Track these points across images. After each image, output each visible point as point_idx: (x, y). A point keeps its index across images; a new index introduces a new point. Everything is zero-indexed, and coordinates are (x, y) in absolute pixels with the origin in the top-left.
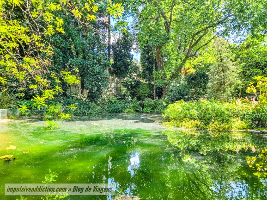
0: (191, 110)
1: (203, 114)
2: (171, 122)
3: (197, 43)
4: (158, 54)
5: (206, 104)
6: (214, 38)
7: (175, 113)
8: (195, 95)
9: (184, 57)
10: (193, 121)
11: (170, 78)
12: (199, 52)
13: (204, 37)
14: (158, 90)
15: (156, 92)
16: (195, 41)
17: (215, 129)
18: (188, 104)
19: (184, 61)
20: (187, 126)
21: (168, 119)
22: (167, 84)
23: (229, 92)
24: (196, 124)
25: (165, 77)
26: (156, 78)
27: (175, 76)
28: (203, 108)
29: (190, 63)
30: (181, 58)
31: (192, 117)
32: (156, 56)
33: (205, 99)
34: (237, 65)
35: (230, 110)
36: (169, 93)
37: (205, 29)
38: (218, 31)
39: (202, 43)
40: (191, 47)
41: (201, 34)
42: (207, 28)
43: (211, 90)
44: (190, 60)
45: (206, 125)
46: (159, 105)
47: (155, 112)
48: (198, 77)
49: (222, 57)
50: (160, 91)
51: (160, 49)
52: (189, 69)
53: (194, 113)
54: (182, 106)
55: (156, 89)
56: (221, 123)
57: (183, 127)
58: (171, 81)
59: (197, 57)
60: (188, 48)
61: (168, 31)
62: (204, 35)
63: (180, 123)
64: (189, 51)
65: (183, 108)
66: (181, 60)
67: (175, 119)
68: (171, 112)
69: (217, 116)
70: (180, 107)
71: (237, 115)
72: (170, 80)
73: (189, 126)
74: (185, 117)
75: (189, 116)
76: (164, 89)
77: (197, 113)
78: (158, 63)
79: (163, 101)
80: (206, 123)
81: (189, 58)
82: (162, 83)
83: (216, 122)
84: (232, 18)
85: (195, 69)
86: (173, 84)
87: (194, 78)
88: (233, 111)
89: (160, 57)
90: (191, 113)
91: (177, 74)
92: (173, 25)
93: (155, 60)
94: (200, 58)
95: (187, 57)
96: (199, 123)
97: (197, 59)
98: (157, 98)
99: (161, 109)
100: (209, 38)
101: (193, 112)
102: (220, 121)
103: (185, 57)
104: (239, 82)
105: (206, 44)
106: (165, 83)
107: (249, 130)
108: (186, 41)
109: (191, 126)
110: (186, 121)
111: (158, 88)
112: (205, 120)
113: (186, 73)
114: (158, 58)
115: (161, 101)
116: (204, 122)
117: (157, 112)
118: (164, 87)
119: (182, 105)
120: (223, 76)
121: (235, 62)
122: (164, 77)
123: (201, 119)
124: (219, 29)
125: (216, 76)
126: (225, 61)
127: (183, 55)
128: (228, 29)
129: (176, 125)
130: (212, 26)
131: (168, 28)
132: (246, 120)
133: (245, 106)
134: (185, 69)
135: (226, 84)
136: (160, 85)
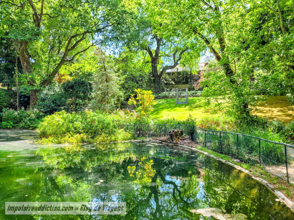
0: (75, 122)
1: (89, 126)
2: (51, 139)
3: (75, 47)
4: (24, 52)
5: (92, 116)
6: (92, 45)
7: (55, 127)
8: (72, 106)
9: (58, 61)
10: (78, 135)
11: (41, 84)
12: (76, 58)
13: (81, 42)
14: (23, 98)
15: (20, 101)
16: (72, 44)
17: (103, 142)
18: (70, 116)
19: (59, 66)
20: (72, 141)
21: (44, 135)
22: (36, 91)
23: (113, 104)
24: (82, 139)
25: (34, 83)
26: (19, 82)
27: (47, 82)
28: (89, 120)
29: (66, 69)
30: (54, 61)
31: (76, 131)
32: (19, 54)
33: (91, 110)
34: (119, 76)
35: (115, 121)
36: (41, 103)
37: (83, 34)
38: (97, 39)
39: (79, 49)
40: (67, 50)
41: (78, 38)
42: (85, 33)
43: (95, 100)
44: (65, 65)
45: (93, 138)
46: (26, 117)
47: (21, 127)
48: (76, 85)
49: (106, 67)
50: (26, 100)
51: (26, 46)
52: (63, 75)
53: (79, 126)
54: (63, 118)
55: (20, 97)
56: (108, 135)
57: (66, 142)
58: (42, 88)
59: (74, 63)
60: (63, 50)
61: (38, 25)
62: (81, 40)
63: (61, 138)
64: (65, 54)
65: (65, 120)
66: (55, 63)
67: (55, 134)
68: (49, 125)
69: (103, 128)
70: (60, 120)
71: (121, 126)
72: (41, 86)
73: (74, 141)
74: (68, 130)
75: (73, 129)
76: (32, 97)
77: (83, 125)
78: (23, 64)
79: (32, 112)
80: (93, 137)
81: (65, 63)
82: (30, 90)
83: (103, 134)
84: (110, 28)
85: (71, 76)
86: (45, 92)
87: (72, 86)
88: (118, 122)
89: (27, 56)
90: (75, 126)
91: (50, 80)
92: (45, 20)
93: (18, 59)
94: (76, 65)
95: (63, 61)
96: (85, 137)
97: (73, 65)
98: (23, 108)
99: (28, 122)
100: (87, 44)
101: (78, 124)
102: (107, 133)
103: (60, 61)
104: (121, 94)
105: (85, 50)
106: (34, 90)
107: (133, 141)
108: (60, 43)
109: (76, 141)
110: (69, 135)
111: (22, 95)
112: (91, 133)
113: (60, 81)
114: (24, 56)
115: (28, 112)
116: (90, 135)
117: (22, 127)
118: (32, 95)
119: (63, 116)
120: (107, 86)
121: (117, 74)
122: (32, 82)
123: (87, 132)
124: (98, 37)
125: (100, 86)
126: (109, 71)
127: (58, 58)
128: (107, 39)
129: (56, 141)
130: (91, 32)
131: (37, 21)
132: (130, 131)
133: (127, 117)
134: (59, 75)
135: (110, 95)
136: (27, 91)
